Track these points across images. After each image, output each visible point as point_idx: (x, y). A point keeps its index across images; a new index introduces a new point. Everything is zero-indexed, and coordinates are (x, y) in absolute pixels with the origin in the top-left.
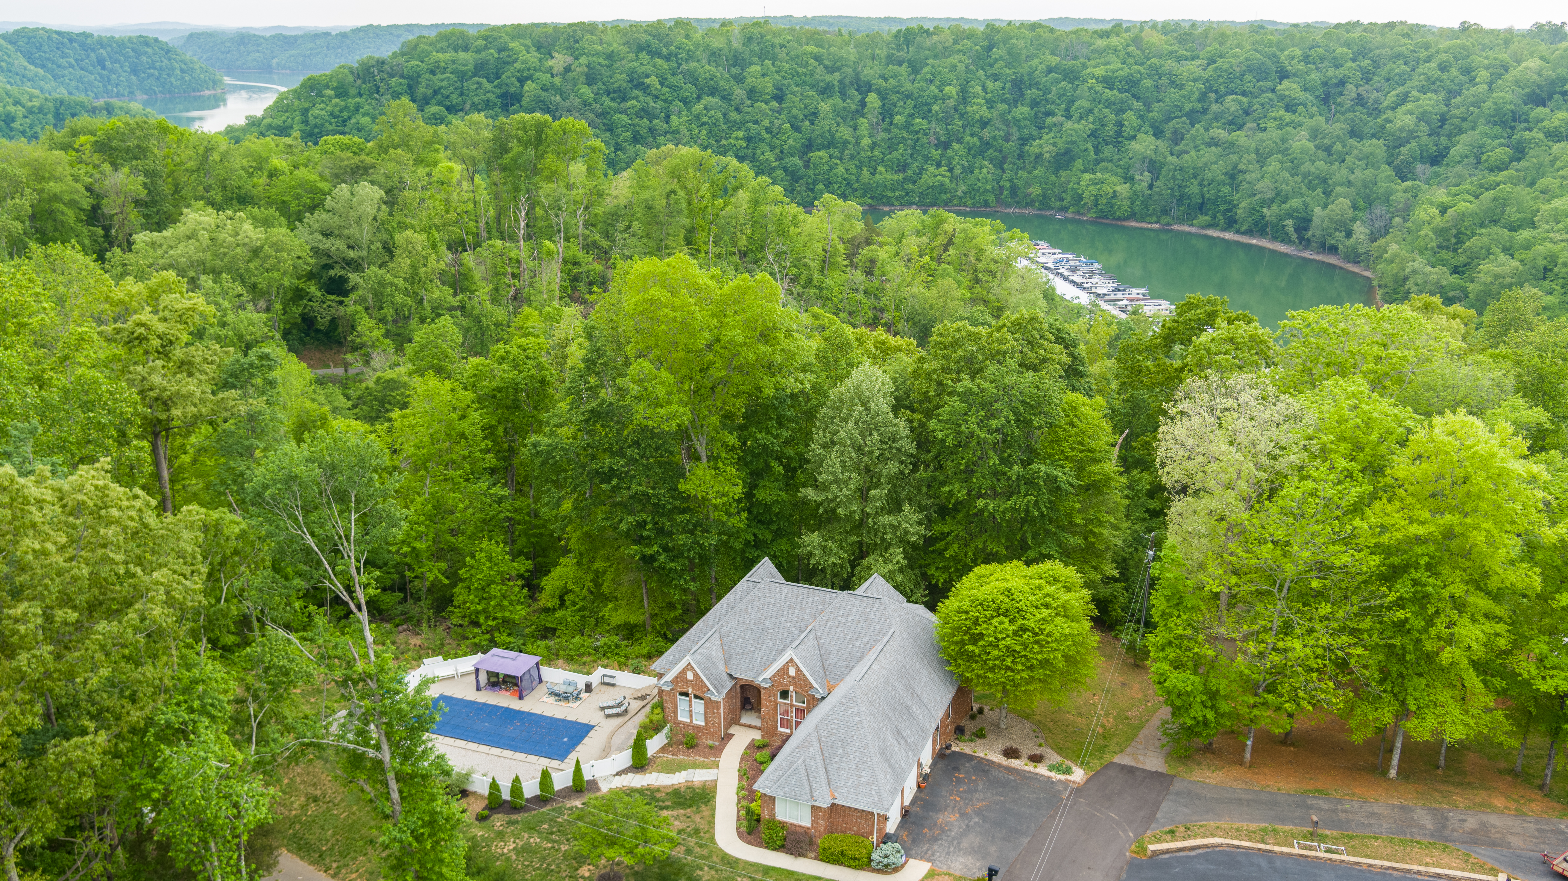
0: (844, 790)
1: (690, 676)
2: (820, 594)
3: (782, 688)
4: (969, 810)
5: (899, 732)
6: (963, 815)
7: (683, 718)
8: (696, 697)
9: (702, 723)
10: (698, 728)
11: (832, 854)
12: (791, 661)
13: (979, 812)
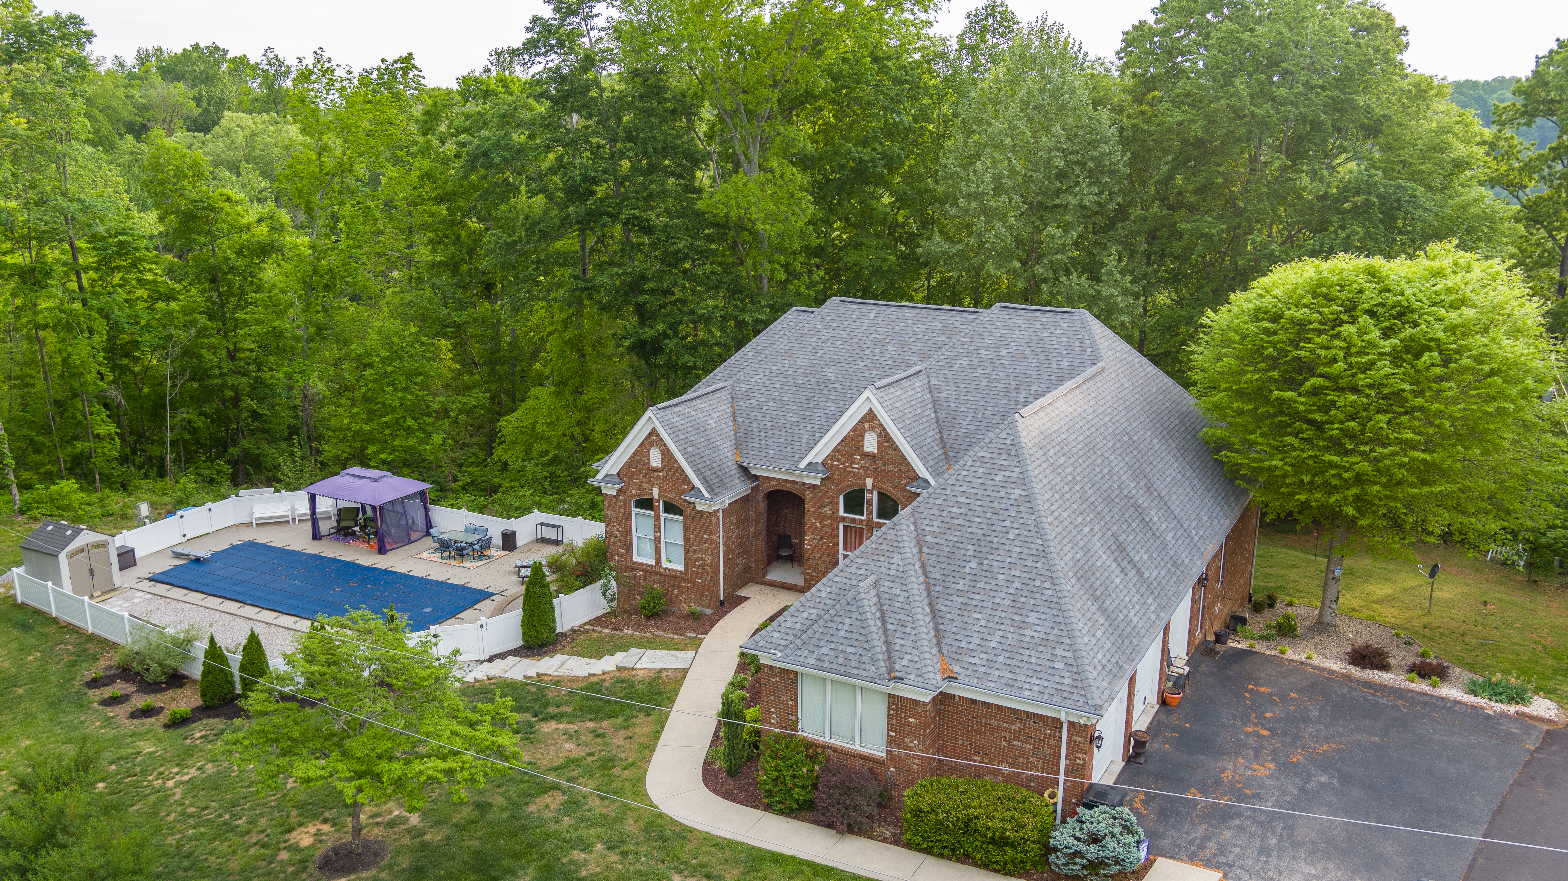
0: (979, 659)
1: (655, 459)
2: (942, 316)
3: (849, 484)
4: (1297, 757)
5: (1121, 548)
6: (1284, 767)
7: (643, 556)
8: (670, 508)
9: (679, 567)
10: (671, 577)
11: (940, 827)
12: (870, 417)
13: (1325, 763)
